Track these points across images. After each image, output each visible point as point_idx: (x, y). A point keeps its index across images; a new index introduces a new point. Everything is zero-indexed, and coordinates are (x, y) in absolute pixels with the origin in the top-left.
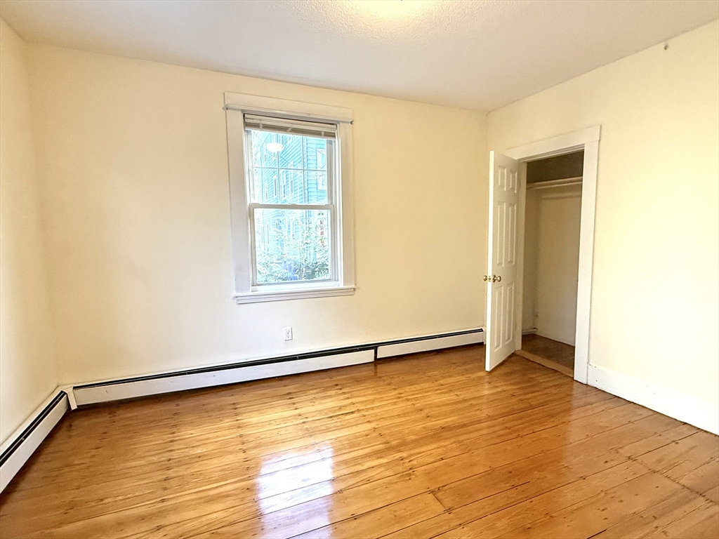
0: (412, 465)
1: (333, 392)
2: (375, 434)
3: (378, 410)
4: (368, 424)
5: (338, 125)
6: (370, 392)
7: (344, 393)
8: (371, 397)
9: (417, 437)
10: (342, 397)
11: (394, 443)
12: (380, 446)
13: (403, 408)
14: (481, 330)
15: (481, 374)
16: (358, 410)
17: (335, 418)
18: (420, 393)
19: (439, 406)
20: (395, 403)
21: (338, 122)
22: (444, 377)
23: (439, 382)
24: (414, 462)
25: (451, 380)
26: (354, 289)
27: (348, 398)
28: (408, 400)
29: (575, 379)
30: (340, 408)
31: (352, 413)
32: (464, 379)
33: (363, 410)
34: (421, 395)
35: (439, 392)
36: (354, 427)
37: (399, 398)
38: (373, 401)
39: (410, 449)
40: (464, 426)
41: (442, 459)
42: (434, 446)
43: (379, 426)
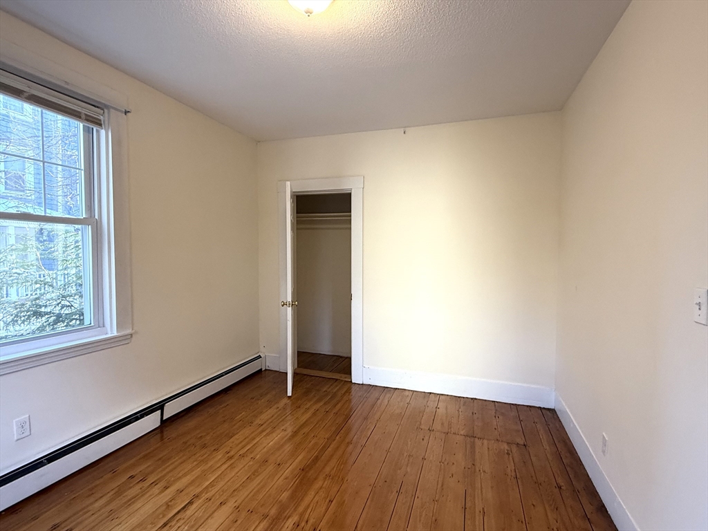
0: (312, 525)
1: (135, 490)
2: (244, 514)
3: (222, 483)
4: (224, 507)
5: (106, 110)
6: (190, 467)
7: (155, 483)
8: (197, 472)
9: (290, 492)
10: (156, 490)
11: (273, 512)
12: (262, 525)
13: (246, 468)
14: (260, 357)
15: (285, 401)
16: (197, 496)
17: (173, 523)
18: (248, 443)
19: (278, 449)
20: (232, 467)
21: (107, 107)
22: (256, 416)
23: (255, 423)
24: (311, 521)
25: (264, 417)
26: (131, 335)
27: (166, 488)
28: (243, 456)
29: (353, 382)
30: (168, 506)
31: (190, 503)
32: (275, 411)
33: (201, 492)
34: (251, 445)
35: (264, 433)
36: (209, 520)
37: (231, 458)
38: (203, 476)
39: (295, 510)
40: (317, 459)
41: (331, 501)
42: (312, 493)
43: (239, 502)
